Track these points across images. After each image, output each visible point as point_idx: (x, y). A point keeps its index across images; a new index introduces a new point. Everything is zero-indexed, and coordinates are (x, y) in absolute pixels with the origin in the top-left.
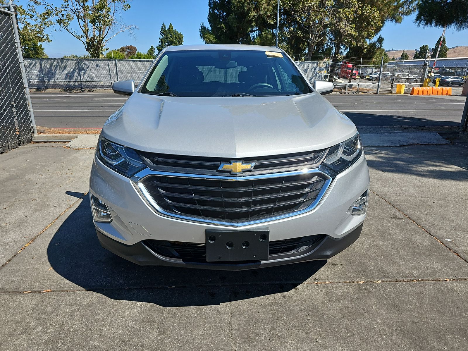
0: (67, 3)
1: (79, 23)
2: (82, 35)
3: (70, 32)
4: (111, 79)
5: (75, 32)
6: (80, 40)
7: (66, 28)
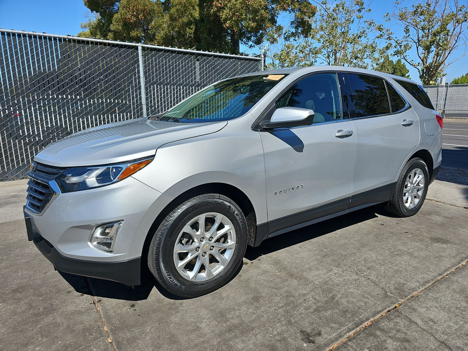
0: (408, 34)
1: (418, 51)
2: (419, 63)
3: (408, 62)
4: (437, 106)
5: (413, 61)
6: (416, 68)
7: (405, 58)
